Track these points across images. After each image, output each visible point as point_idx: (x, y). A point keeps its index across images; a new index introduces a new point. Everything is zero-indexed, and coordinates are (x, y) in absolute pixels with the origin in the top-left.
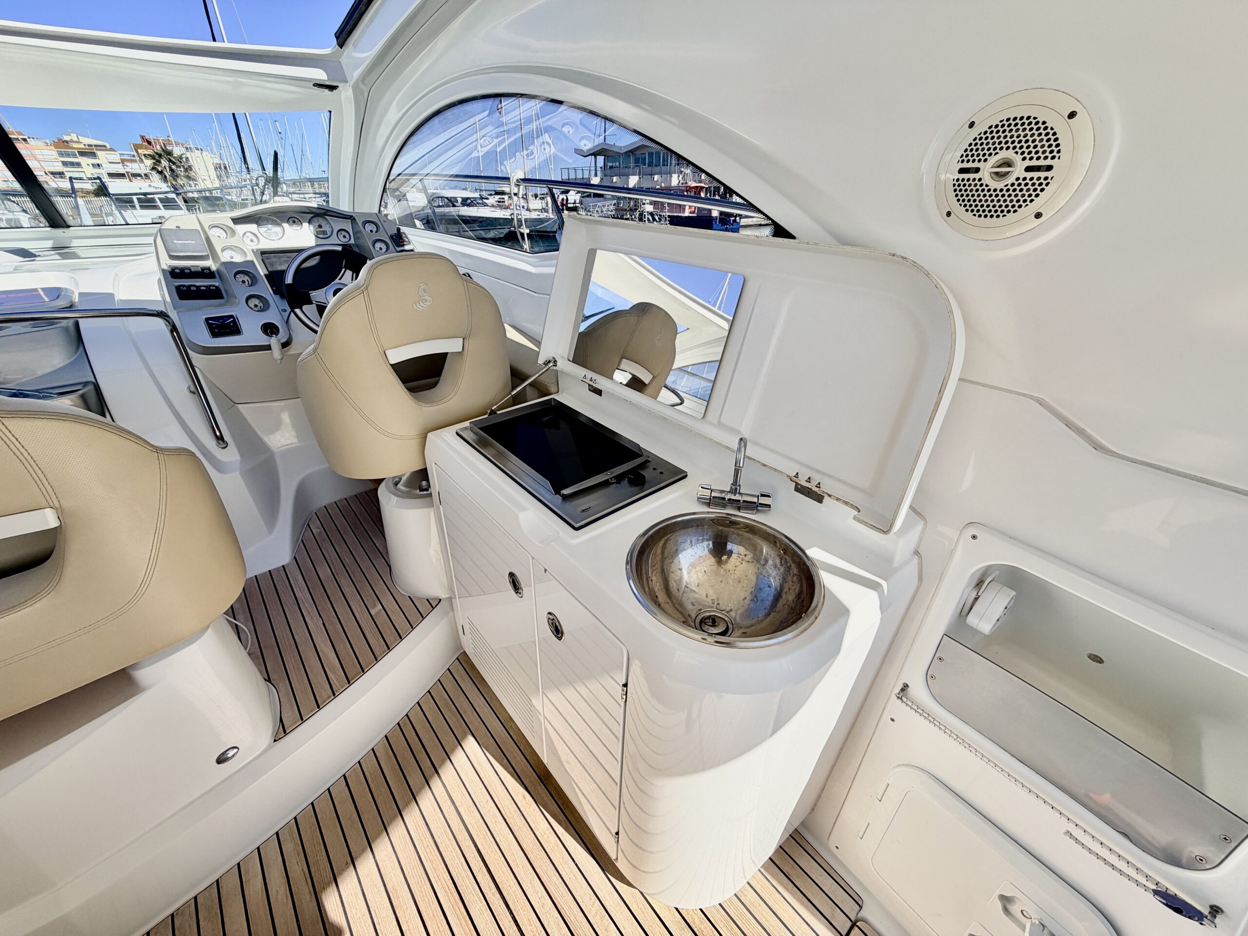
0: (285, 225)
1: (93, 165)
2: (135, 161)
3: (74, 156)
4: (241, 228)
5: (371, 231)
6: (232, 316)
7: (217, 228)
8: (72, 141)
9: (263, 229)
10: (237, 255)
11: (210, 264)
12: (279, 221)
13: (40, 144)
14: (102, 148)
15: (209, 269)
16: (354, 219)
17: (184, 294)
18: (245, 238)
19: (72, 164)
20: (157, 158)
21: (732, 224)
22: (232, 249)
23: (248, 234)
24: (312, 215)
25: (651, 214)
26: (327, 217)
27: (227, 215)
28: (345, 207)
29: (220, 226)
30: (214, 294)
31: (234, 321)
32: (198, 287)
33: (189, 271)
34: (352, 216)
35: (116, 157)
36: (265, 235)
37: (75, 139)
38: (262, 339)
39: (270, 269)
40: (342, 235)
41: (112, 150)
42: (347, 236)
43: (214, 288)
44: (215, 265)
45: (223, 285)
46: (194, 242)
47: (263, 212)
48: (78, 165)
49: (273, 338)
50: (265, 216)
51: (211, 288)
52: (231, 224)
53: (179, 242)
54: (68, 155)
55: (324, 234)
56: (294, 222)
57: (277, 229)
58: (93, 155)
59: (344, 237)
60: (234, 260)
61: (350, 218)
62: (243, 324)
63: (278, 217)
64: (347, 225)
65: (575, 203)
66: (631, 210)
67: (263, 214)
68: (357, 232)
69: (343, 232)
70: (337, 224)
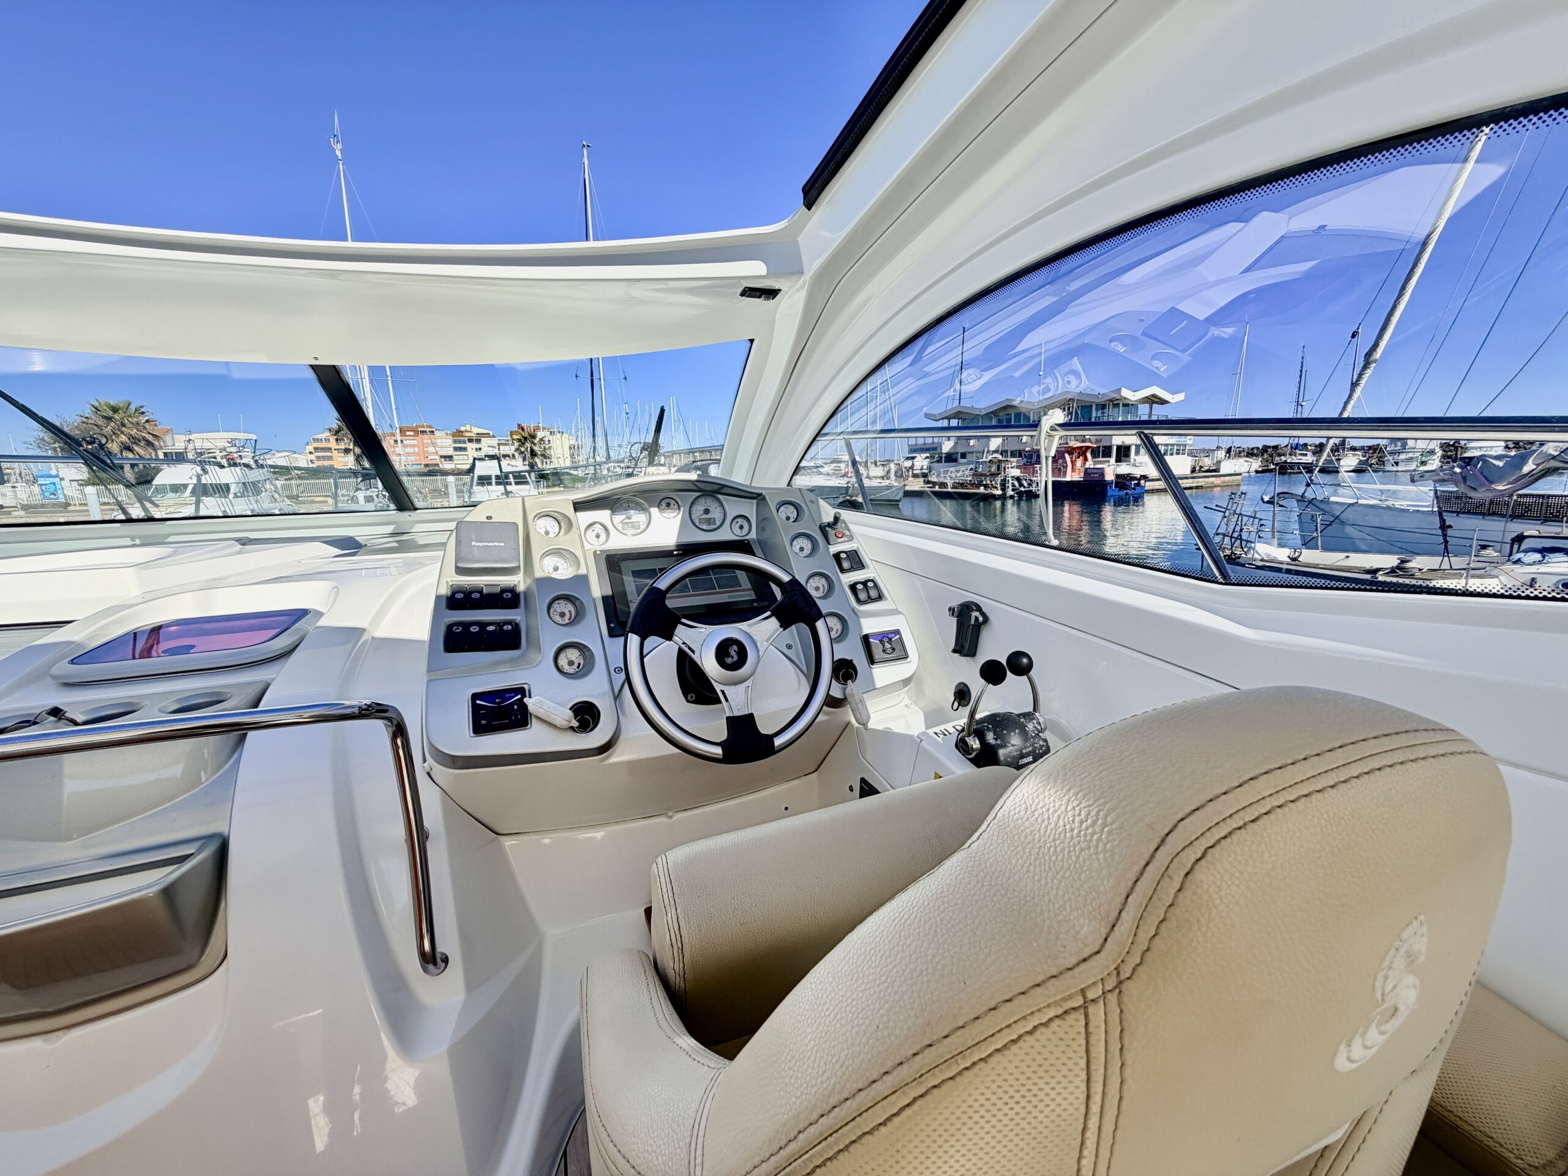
0: (654, 511)
1: (476, 449)
2: (508, 444)
3: (464, 442)
4: (585, 517)
5: (788, 518)
6: (522, 689)
7: (548, 518)
8: (466, 431)
9: (619, 518)
10: (565, 565)
11: (519, 581)
12: (646, 505)
13: (443, 434)
14: (487, 435)
15: (513, 590)
16: (764, 499)
17: (457, 639)
18: (590, 531)
19: (461, 449)
20: (522, 441)
21: (1134, 489)
22: (559, 556)
23: (598, 527)
24: (698, 494)
25: (1018, 479)
26: (720, 496)
27: (567, 497)
28: (740, 477)
29: (556, 515)
30: (506, 639)
31: (522, 700)
32: (482, 625)
33: (478, 595)
34: (761, 494)
35: (494, 442)
36: (620, 527)
37: (469, 429)
38: (563, 739)
40: (738, 525)
41: (493, 436)
42: (745, 526)
43: (510, 627)
44: (525, 582)
45: (527, 621)
46: (502, 544)
47: (625, 491)
48: (465, 449)
50: (626, 496)
51: (505, 628)
52: (570, 511)
53: (479, 544)
54: (460, 442)
55: (709, 524)
56: (668, 505)
57: (638, 517)
58: (478, 441)
59: (741, 527)
60: (556, 575)
61: (758, 497)
62: (536, 706)
63: (646, 499)
64: (749, 509)
65: (922, 469)
66: (992, 474)
67: (625, 493)
68: (764, 519)
69: (740, 520)
70: (734, 507)
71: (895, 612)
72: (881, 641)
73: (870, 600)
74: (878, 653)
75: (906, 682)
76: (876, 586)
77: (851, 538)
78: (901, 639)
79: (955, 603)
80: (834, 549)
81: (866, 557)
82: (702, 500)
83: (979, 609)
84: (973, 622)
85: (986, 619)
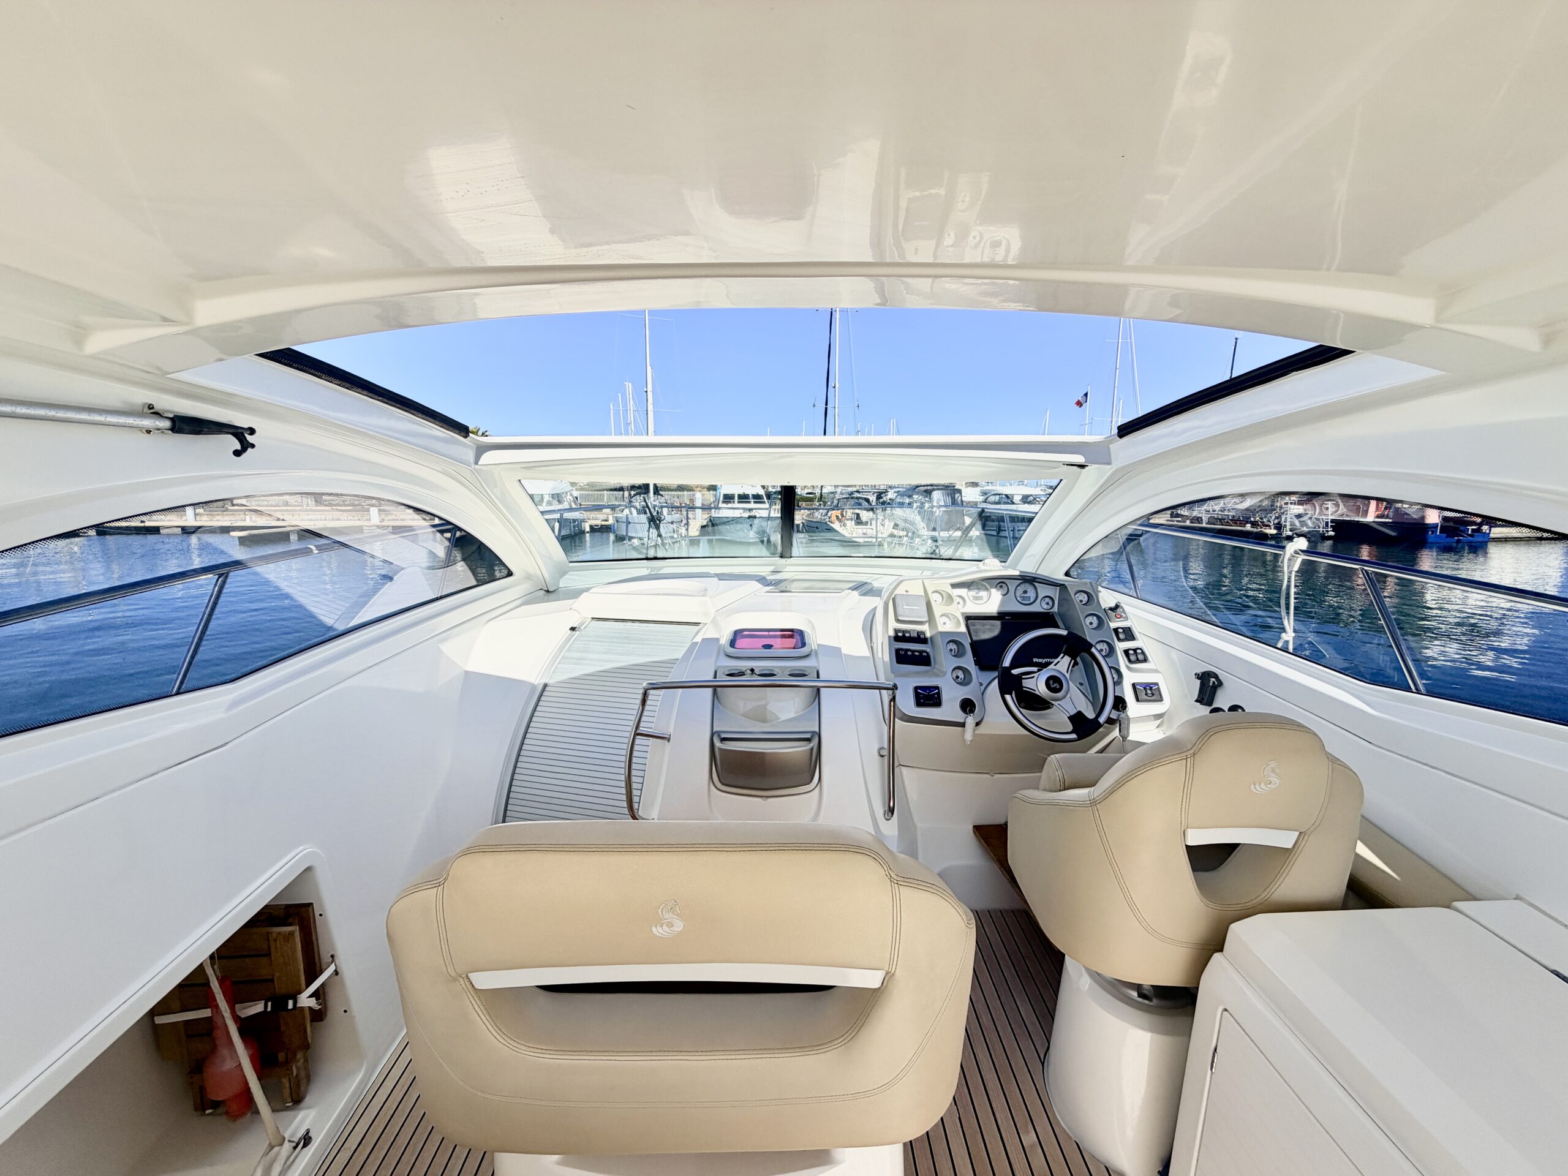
0: (993, 590)
4: (957, 594)
5: (1082, 602)
6: (937, 688)
7: (938, 594)
9: (971, 593)
10: (950, 623)
11: (925, 628)
12: (988, 586)
15: (923, 633)
16: (1066, 588)
17: (902, 657)
22: (948, 617)
23: (957, 597)
24: (1020, 581)
26: (1036, 584)
29: (941, 591)
30: (923, 660)
31: (939, 694)
33: (908, 635)
34: (1064, 585)
36: (972, 599)
38: (958, 716)
39: (975, 638)
40: (1046, 602)
42: (1051, 603)
44: (931, 632)
45: (934, 652)
46: (919, 608)
49: (970, 717)
51: (923, 653)
52: (949, 589)
53: (907, 607)
55: (1026, 601)
56: (1001, 587)
57: (983, 594)
59: (1048, 604)
60: (947, 628)
61: (1062, 587)
62: (945, 697)
63: (988, 583)
64: (1054, 593)
68: (1064, 599)
69: (1047, 600)
70: (1044, 591)
71: (1156, 671)
72: (1145, 688)
73: (1138, 661)
74: (1142, 696)
75: (1159, 716)
76: (1143, 653)
77: (1127, 619)
78: (1159, 689)
79: (1200, 670)
80: (1113, 625)
81: (1136, 632)
82: (1023, 585)
83: (1216, 676)
84: (1211, 684)
85: (1220, 684)
